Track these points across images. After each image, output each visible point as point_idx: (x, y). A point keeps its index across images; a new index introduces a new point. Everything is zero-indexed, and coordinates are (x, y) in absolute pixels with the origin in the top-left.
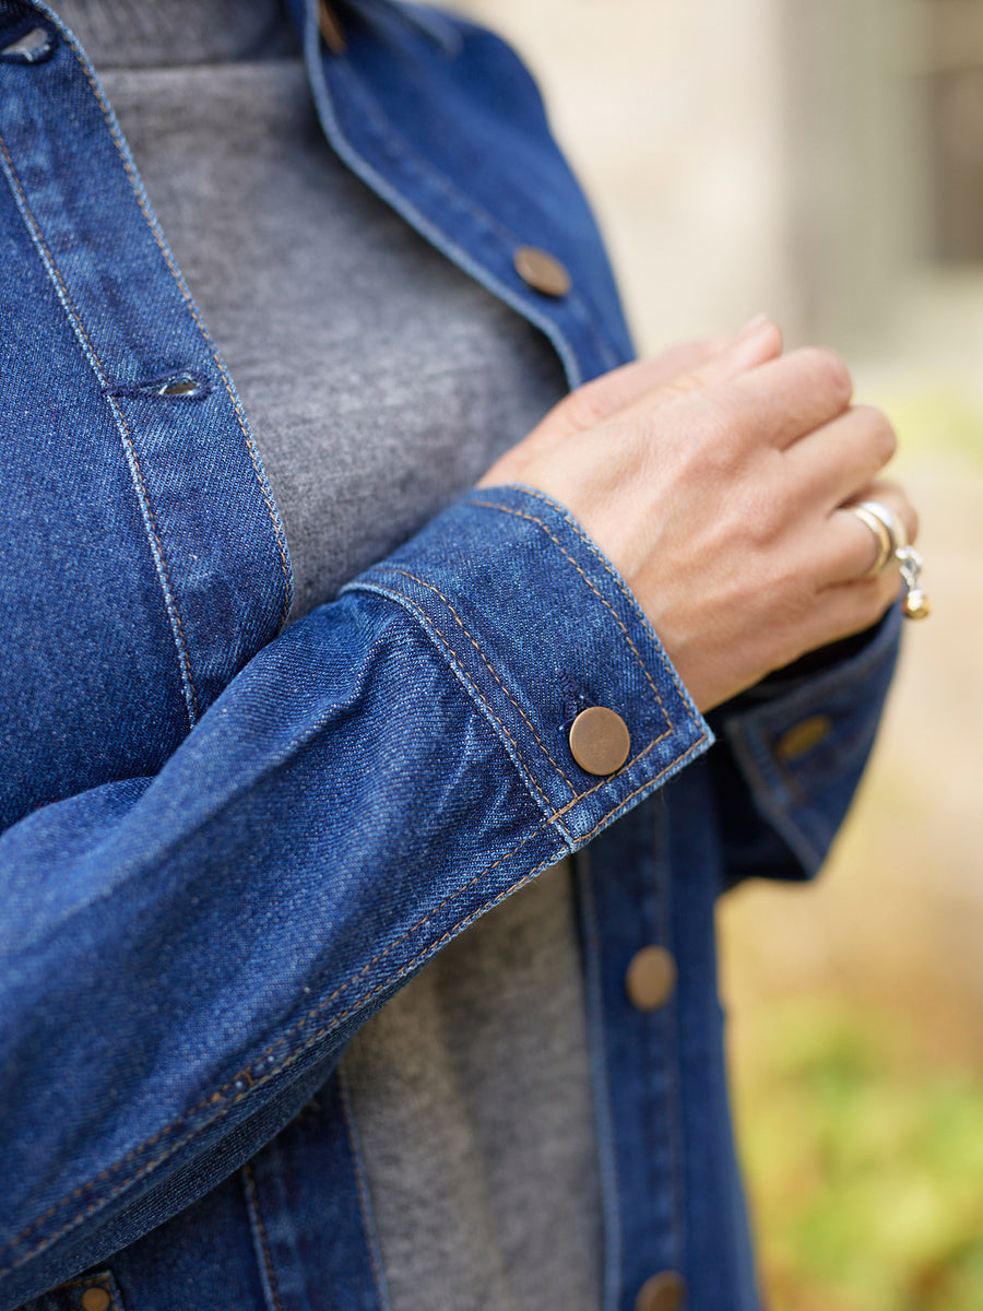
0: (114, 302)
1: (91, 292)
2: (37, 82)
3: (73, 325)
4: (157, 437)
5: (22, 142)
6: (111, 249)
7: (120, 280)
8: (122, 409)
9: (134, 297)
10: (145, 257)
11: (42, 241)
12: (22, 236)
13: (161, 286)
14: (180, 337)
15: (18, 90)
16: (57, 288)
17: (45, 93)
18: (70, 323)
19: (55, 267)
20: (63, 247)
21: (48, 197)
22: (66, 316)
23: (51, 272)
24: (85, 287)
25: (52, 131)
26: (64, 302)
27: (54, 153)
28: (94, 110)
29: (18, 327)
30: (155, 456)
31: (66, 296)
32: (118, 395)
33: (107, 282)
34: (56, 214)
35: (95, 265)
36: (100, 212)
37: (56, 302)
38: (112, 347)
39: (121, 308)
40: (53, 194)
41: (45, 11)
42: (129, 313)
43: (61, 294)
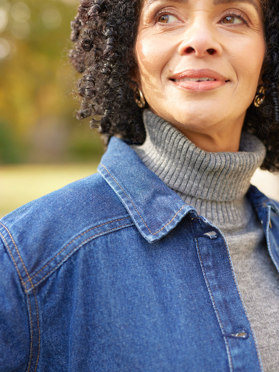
0: (226, 307)
1: (221, 304)
2: (212, 244)
3: (216, 314)
4: (236, 351)
5: (205, 258)
6: (225, 291)
7: (228, 301)
8: (227, 341)
9: (232, 307)
10: (234, 294)
11: (209, 287)
12: (204, 284)
13: (238, 303)
14: (242, 319)
15: (207, 245)
16: (212, 302)
17: (213, 247)
18: (215, 313)
19: (212, 296)
20: (214, 289)
21: (211, 274)
22: (214, 311)
23: (211, 297)
24: (219, 302)
25: (213, 256)
26: (214, 307)
27: (213, 262)
28: (225, 253)
29: (203, 314)
30: (235, 357)
31: (215, 305)
32: (227, 337)
33: (225, 301)
34: (213, 279)
35: (222, 296)
36: (223, 279)
37: (212, 306)
38: (226, 322)
39: (228, 309)
40: (212, 273)
41: (218, 230)
42: (229, 311)
43: (213, 304)
